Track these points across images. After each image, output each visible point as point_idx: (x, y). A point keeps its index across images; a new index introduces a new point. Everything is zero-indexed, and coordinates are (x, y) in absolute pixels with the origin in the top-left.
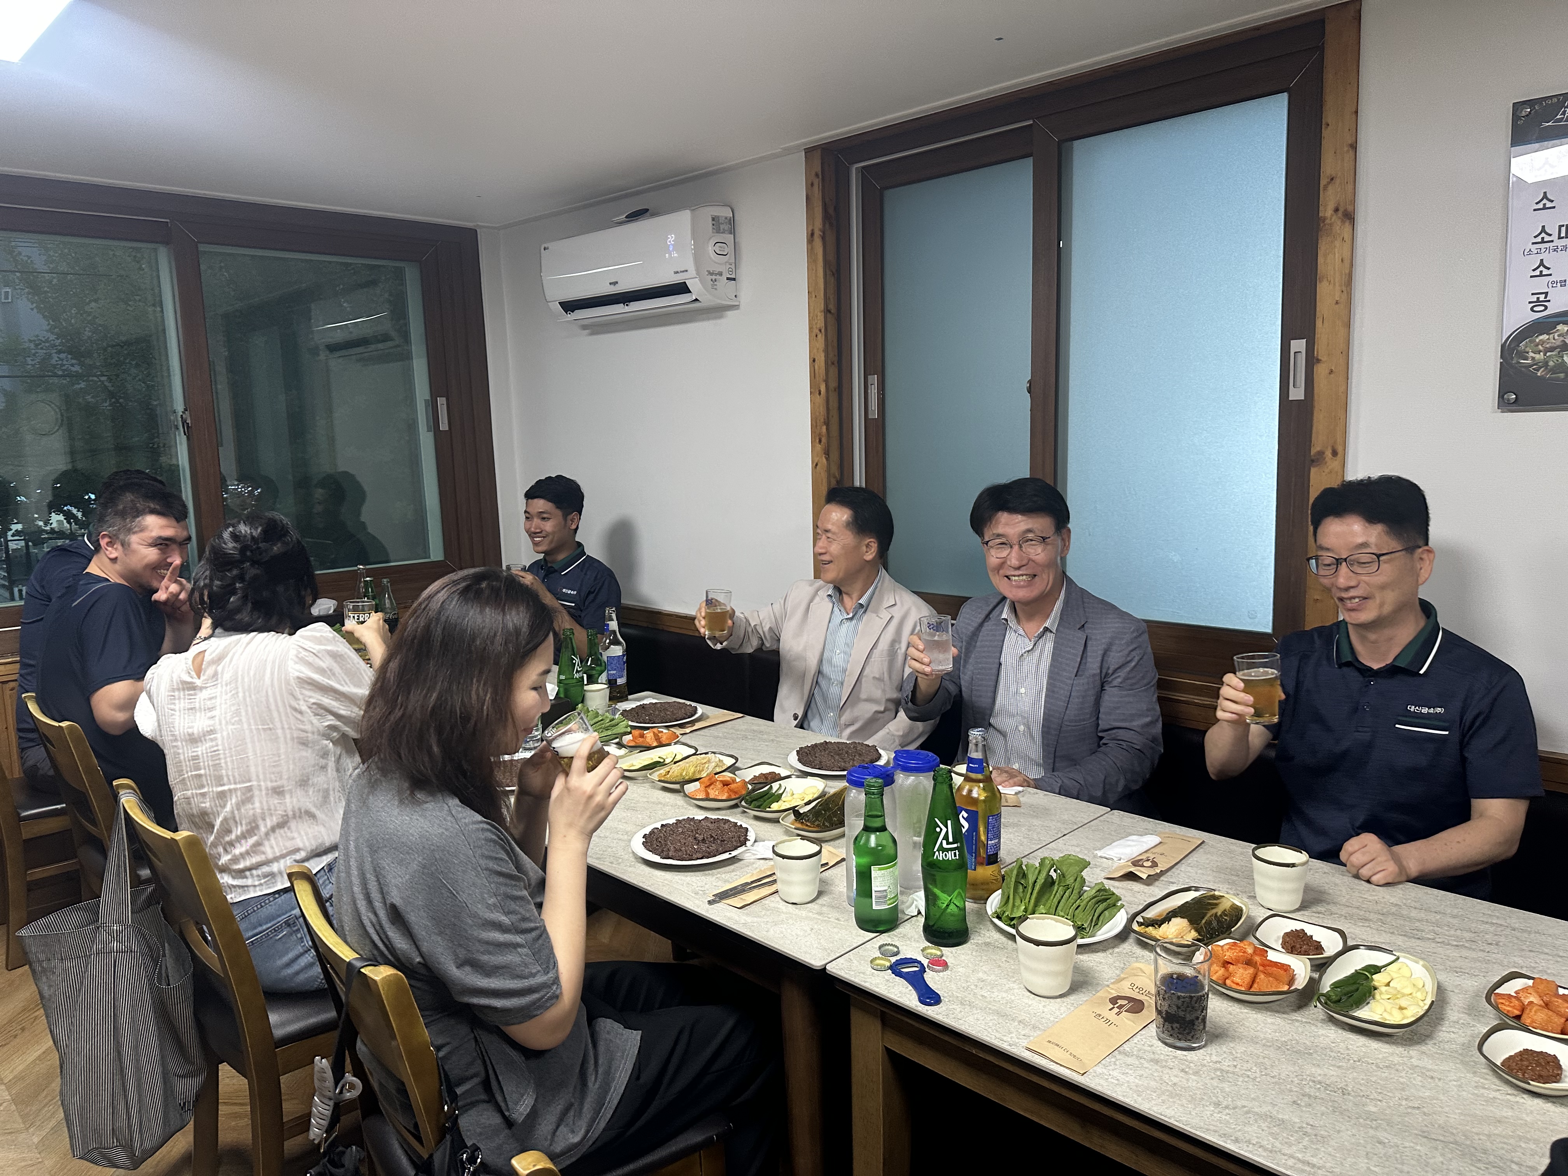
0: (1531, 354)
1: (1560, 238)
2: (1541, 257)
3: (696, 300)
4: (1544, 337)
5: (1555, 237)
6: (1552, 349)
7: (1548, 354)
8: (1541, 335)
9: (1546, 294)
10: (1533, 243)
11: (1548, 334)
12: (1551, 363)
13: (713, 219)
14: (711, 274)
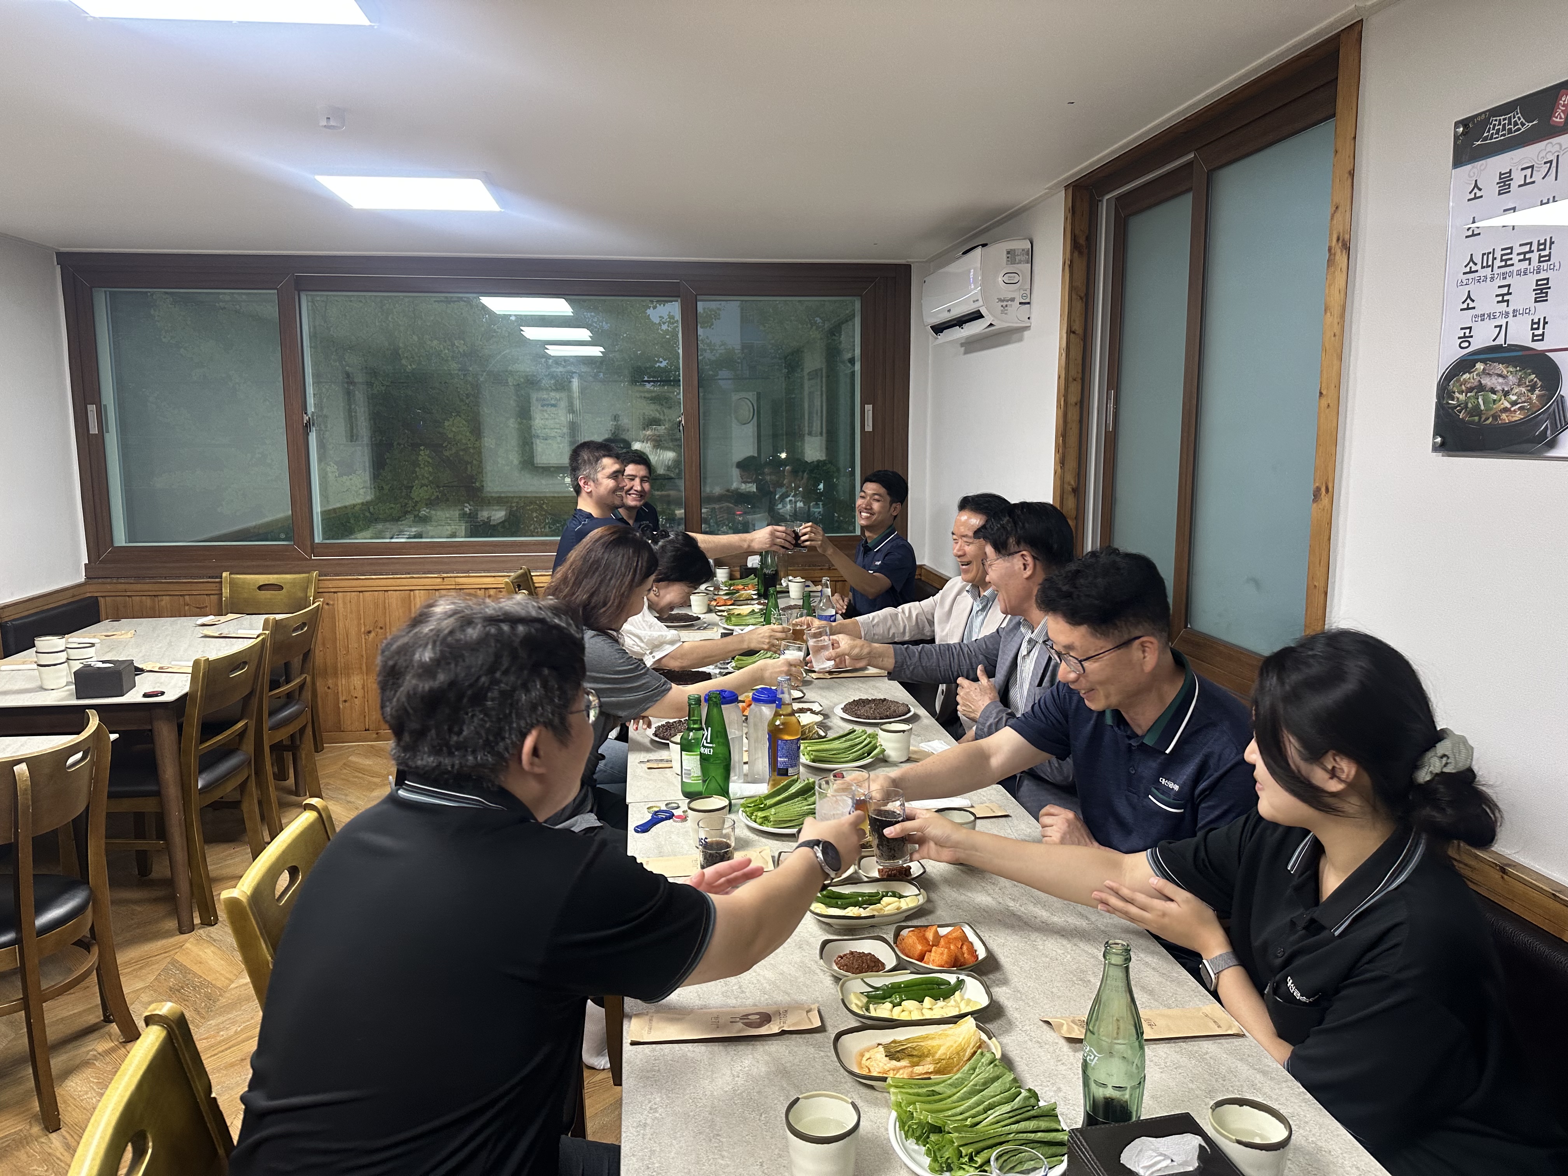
0: (1457, 395)
1: (1483, 267)
2: (1467, 288)
3: (991, 325)
4: (1466, 376)
5: (1479, 267)
6: (1470, 390)
7: (1469, 394)
8: (1464, 374)
9: (1470, 328)
10: (1464, 273)
11: (1470, 373)
12: (1470, 405)
13: (1008, 253)
14: (1001, 300)
